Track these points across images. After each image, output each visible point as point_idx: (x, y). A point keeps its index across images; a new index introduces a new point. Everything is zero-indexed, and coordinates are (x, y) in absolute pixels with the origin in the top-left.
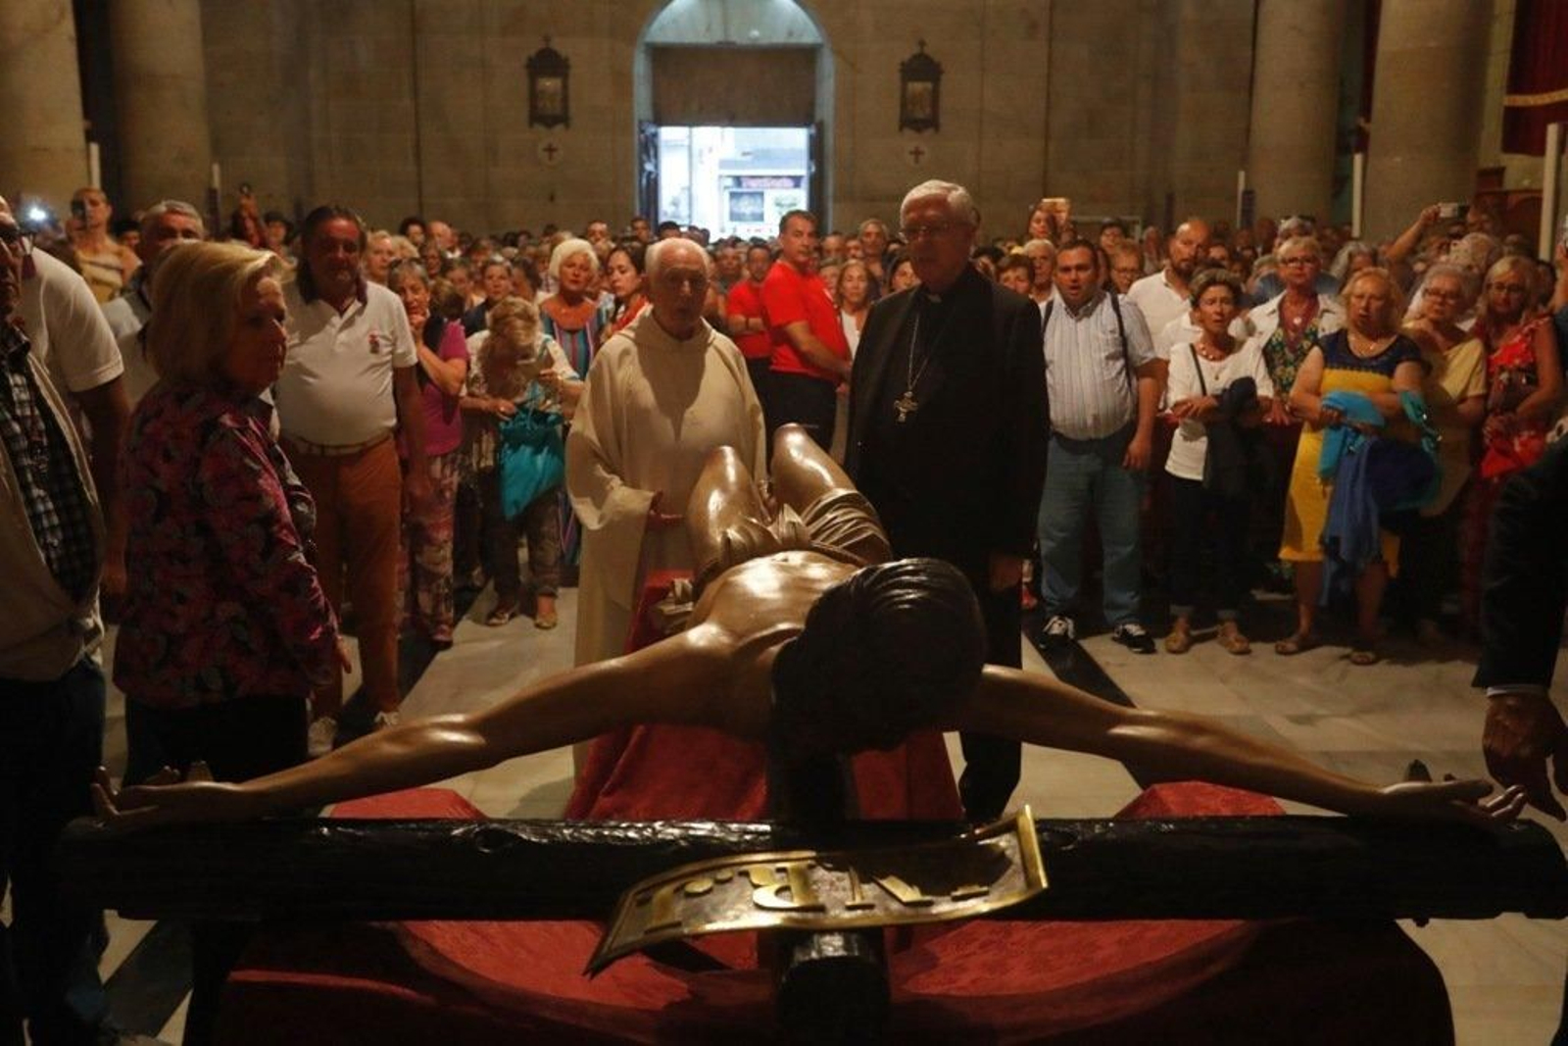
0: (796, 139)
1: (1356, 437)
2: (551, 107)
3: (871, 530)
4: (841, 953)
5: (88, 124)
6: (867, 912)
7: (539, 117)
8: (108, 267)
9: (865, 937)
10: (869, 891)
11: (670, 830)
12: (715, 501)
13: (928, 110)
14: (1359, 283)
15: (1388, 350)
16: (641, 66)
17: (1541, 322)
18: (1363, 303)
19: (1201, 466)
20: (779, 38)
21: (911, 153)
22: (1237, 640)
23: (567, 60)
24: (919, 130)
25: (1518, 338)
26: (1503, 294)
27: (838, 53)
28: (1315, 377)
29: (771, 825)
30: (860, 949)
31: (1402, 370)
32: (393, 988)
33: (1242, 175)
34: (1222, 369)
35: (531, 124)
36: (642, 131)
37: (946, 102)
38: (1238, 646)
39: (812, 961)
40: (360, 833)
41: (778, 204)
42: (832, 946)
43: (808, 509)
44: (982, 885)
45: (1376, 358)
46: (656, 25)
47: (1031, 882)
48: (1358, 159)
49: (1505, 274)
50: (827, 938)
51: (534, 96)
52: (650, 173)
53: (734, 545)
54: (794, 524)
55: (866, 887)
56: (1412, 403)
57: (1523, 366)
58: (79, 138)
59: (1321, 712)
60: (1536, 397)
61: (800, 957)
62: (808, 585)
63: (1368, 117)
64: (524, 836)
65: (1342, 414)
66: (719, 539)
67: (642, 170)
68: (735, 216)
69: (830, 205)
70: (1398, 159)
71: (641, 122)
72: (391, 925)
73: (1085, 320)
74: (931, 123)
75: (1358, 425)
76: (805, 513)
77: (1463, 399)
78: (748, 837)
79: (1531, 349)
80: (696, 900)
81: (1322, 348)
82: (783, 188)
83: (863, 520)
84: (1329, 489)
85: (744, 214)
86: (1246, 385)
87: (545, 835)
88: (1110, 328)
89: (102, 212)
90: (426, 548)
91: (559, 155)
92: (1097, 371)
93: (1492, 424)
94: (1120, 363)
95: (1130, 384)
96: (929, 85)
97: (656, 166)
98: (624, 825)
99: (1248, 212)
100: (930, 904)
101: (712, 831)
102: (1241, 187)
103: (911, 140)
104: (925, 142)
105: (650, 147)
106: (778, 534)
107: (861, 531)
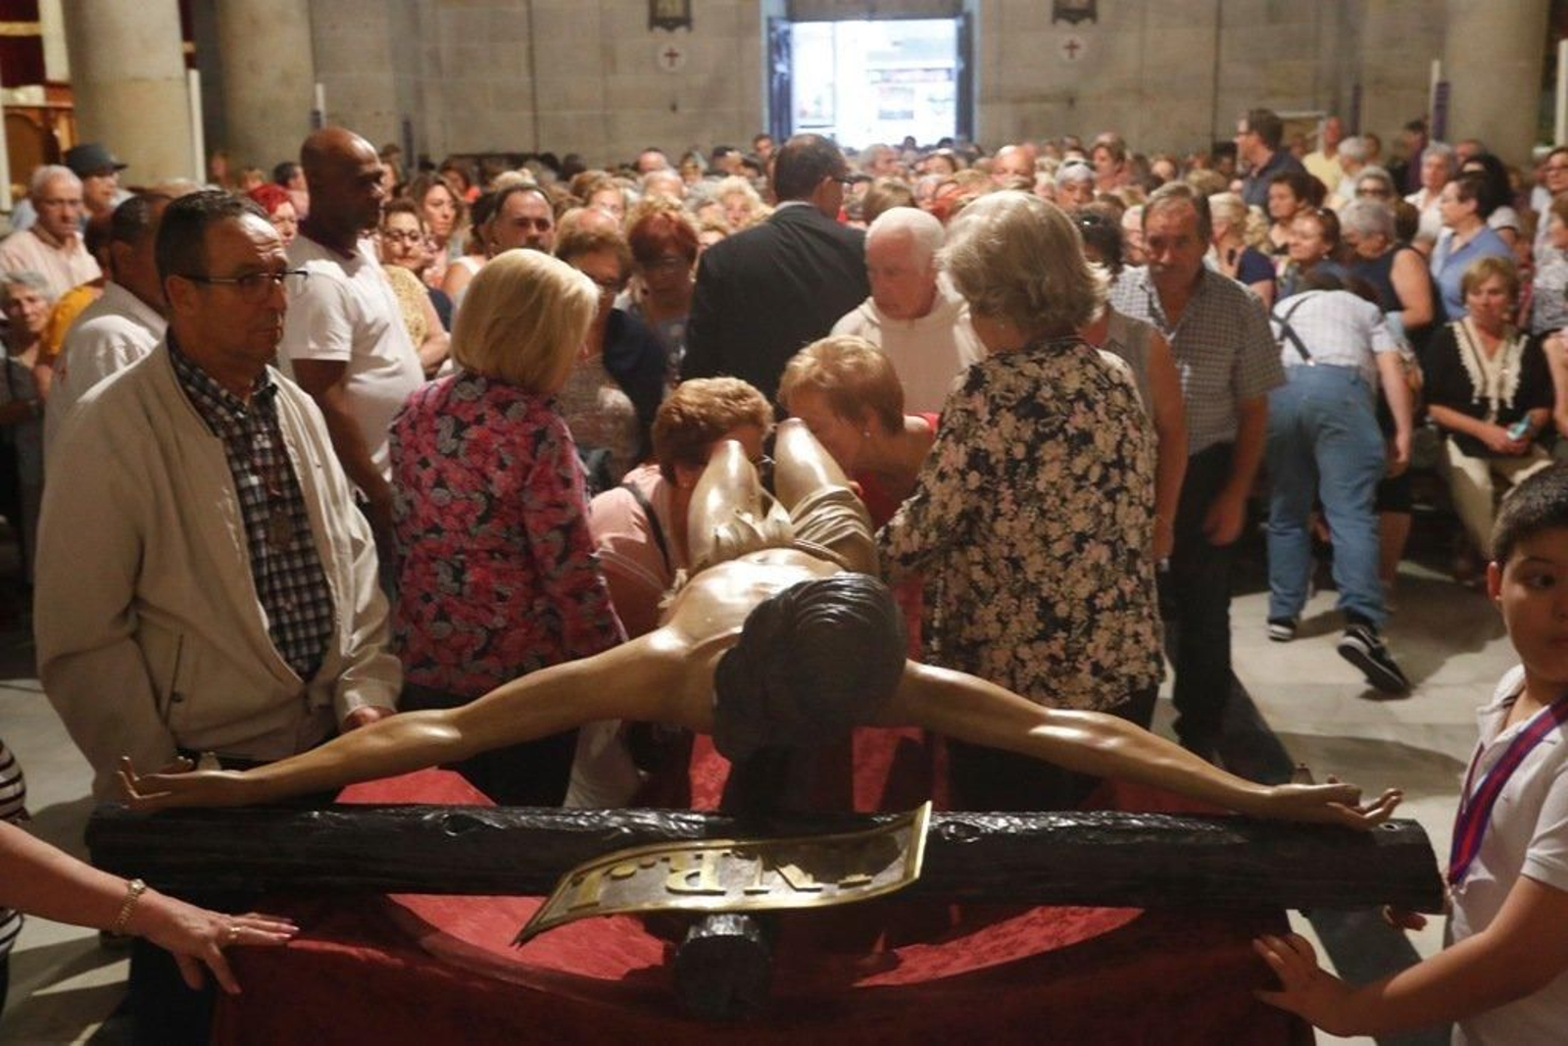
0: (945, 30)
2: (672, 9)
3: (853, 528)
4: (728, 932)
5: (189, 47)
7: (659, 20)
11: (616, 819)
12: (713, 496)
21: (1066, 47)
24: (1074, 22)
29: (705, 815)
30: (745, 929)
33: (1436, 66)
35: (651, 27)
36: (773, 30)
39: (702, 938)
41: (932, 100)
42: (723, 925)
43: (798, 505)
44: (867, 875)
50: (721, 919)
52: (783, 74)
53: (723, 542)
54: (781, 522)
58: (179, 63)
61: (693, 935)
64: (487, 822)
66: (712, 535)
67: (772, 71)
68: (884, 116)
69: (977, 107)
71: (770, 20)
74: (1088, 13)
76: (794, 510)
80: (619, 881)
82: (935, 81)
85: (892, 113)
91: (681, 61)
97: (790, 67)
99: (1441, 108)
102: (1435, 79)
103: (1065, 32)
104: (1081, 34)
105: (780, 46)
106: (764, 532)
107: (843, 528)
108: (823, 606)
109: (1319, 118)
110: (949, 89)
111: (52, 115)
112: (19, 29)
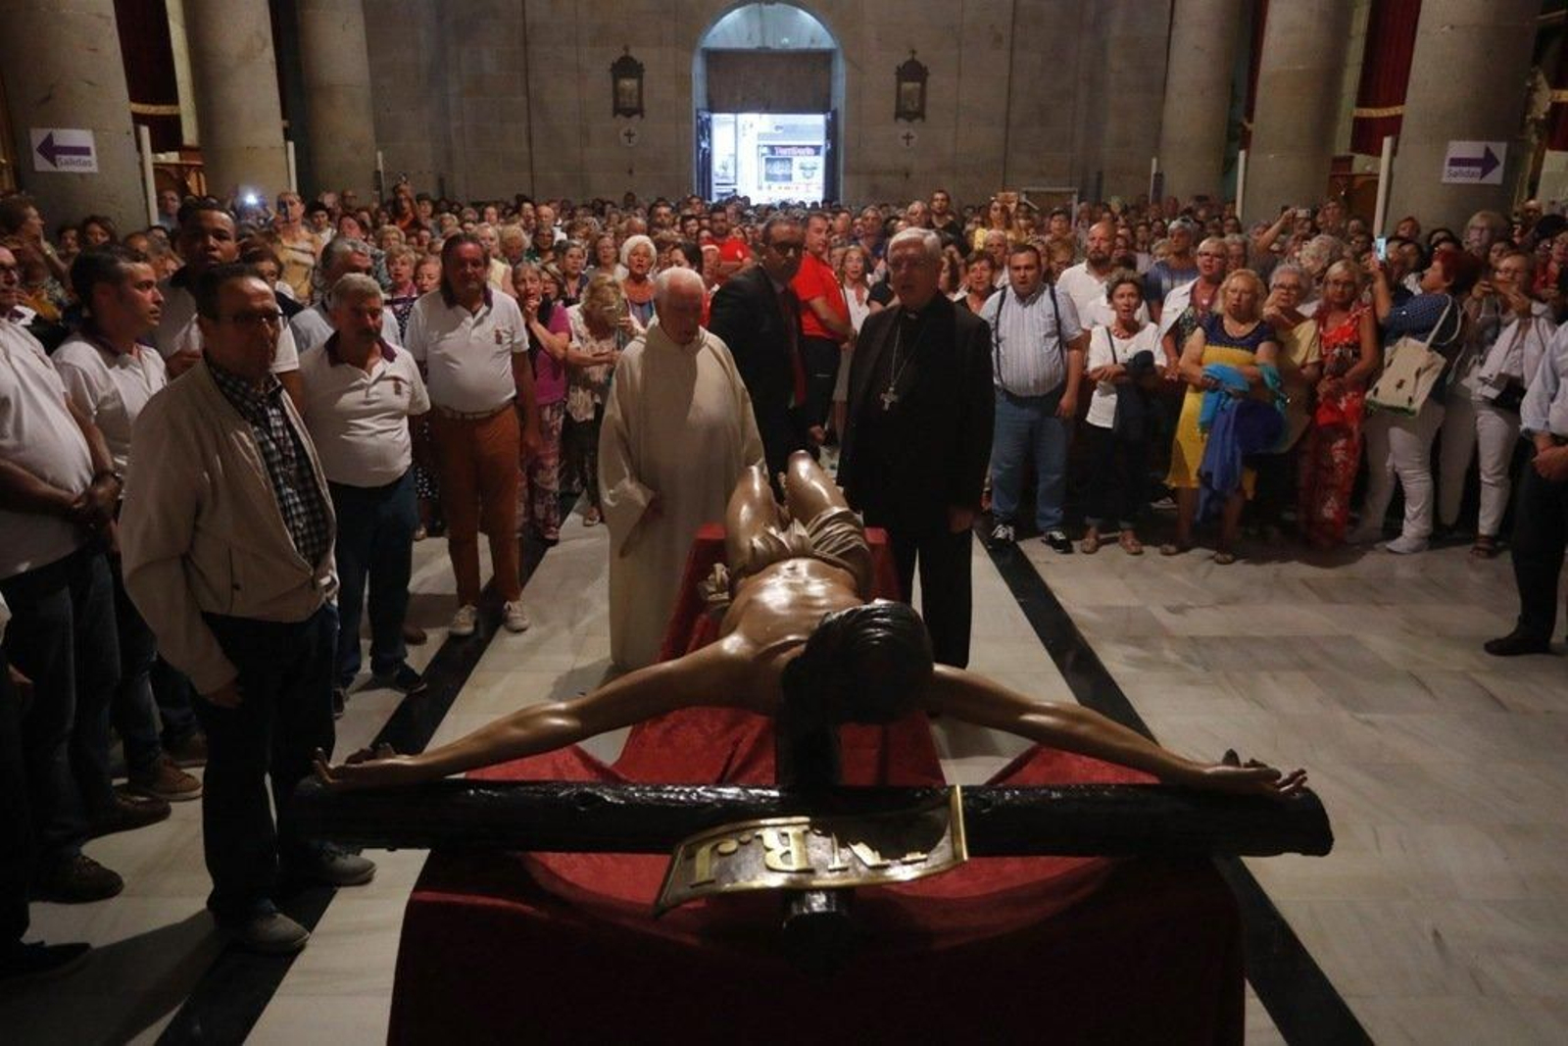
1: (1227, 399)
2: (631, 103)
3: (856, 541)
4: (824, 909)
5: (286, 123)
6: (844, 874)
7: (618, 110)
8: (303, 251)
9: (840, 895)
10: (846, 853)
11: (709, 795)
12: (745, 511)
13: (917, 105)
14: (1234, 281)
15: (1253, 331)
16: (698, 67)
17: (1365, 311)
18: (1236, 296)
19: (1111, 418)
20: (805, 44)
21: (904, 137)
22: (1133, 544)
23: (641, 65)
24: (910, 120)
25: (1347, 322)
26: (1340, 289)
27: (848, 59)
28: (1198, 351)
29: (780, 791)
30: (837, 907)
31: (1263, 347)
32: (520, 906)
33: (1154, 161)
34: (1128, 346)
35: (615, 115)
36: (698, 117)
37: (930, 98)
38: (1134, 549)
39: (803, 916)
40: (496, 795)
41: (802, 168)
42: (818, 902)
43: (812, 521)
44: (923, 853)
45: (1245, 337)
46: (710, 35)
47: (956, 855)
48: (1242, 154)
49: (1340, 273)
50: (816, 896)
51: (617, 92)
52: (705, 149)
53: (758, 552)
54: (800, 537)
55: (843, 851)
56: (1270, 375)
57: (1351, 343)
58: (280, 136)
59: (1189, 603)
60: (1359, 366)
61: (795, 911)
62: (809, 603)
63: (1250, 121)
64: (609, 799)
65: (1218, 382)
66: (748, 544)
67: (699, 147)
68: (770, 177)
69: (842, 177)
70: (1272, 156)
71: (697, 111)
72: (519, 854)
73: (1029, 307)
74: (920, 114)
75: (1230, 391)
76: (809, 525)
77: (1304, 365)
78: (763, 801)
79: (1356, 330)
80: (726, 859)
81: (1204, 328)
82: (806, 155)
83: (851, 533)
84: (1206, 436)
85: (776, 175)
86: (1146, 357)
87: (622, 797)
88: (1048, 312)
89: (297, 209)
90: (540, 472)
91: (635, 140)
92: (1038, 345)
93: (1324, 387)
94: (1056, 339)
95: (1062, 357)
96: (918, 85)
97: (710, 144)
98: (677, 790)
99: (1158, 189)
100: (886, 867)
101: (738, 795)
102: (1154, 171)
103: (903, 128)
104: (914, 129)
105: (705, 129)
106: (789, 543)
107: (850, 542)
108: (873, 630)
109: (1071, 194)
110: (820, 161)
111: (186, 170)
112: (163, 110)
